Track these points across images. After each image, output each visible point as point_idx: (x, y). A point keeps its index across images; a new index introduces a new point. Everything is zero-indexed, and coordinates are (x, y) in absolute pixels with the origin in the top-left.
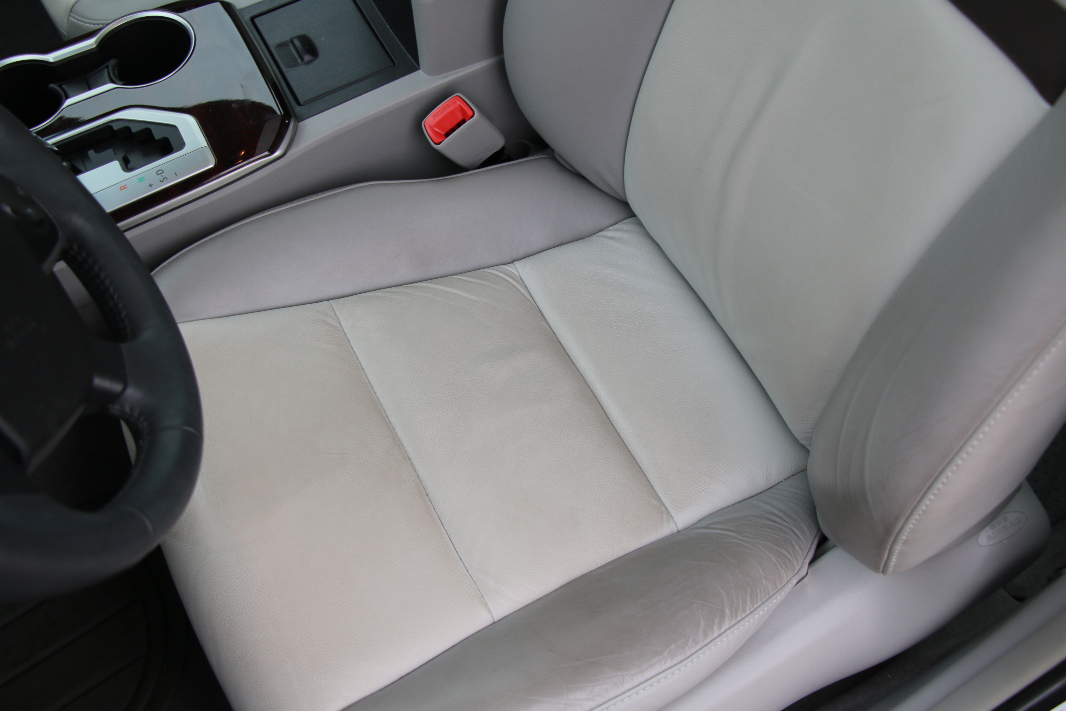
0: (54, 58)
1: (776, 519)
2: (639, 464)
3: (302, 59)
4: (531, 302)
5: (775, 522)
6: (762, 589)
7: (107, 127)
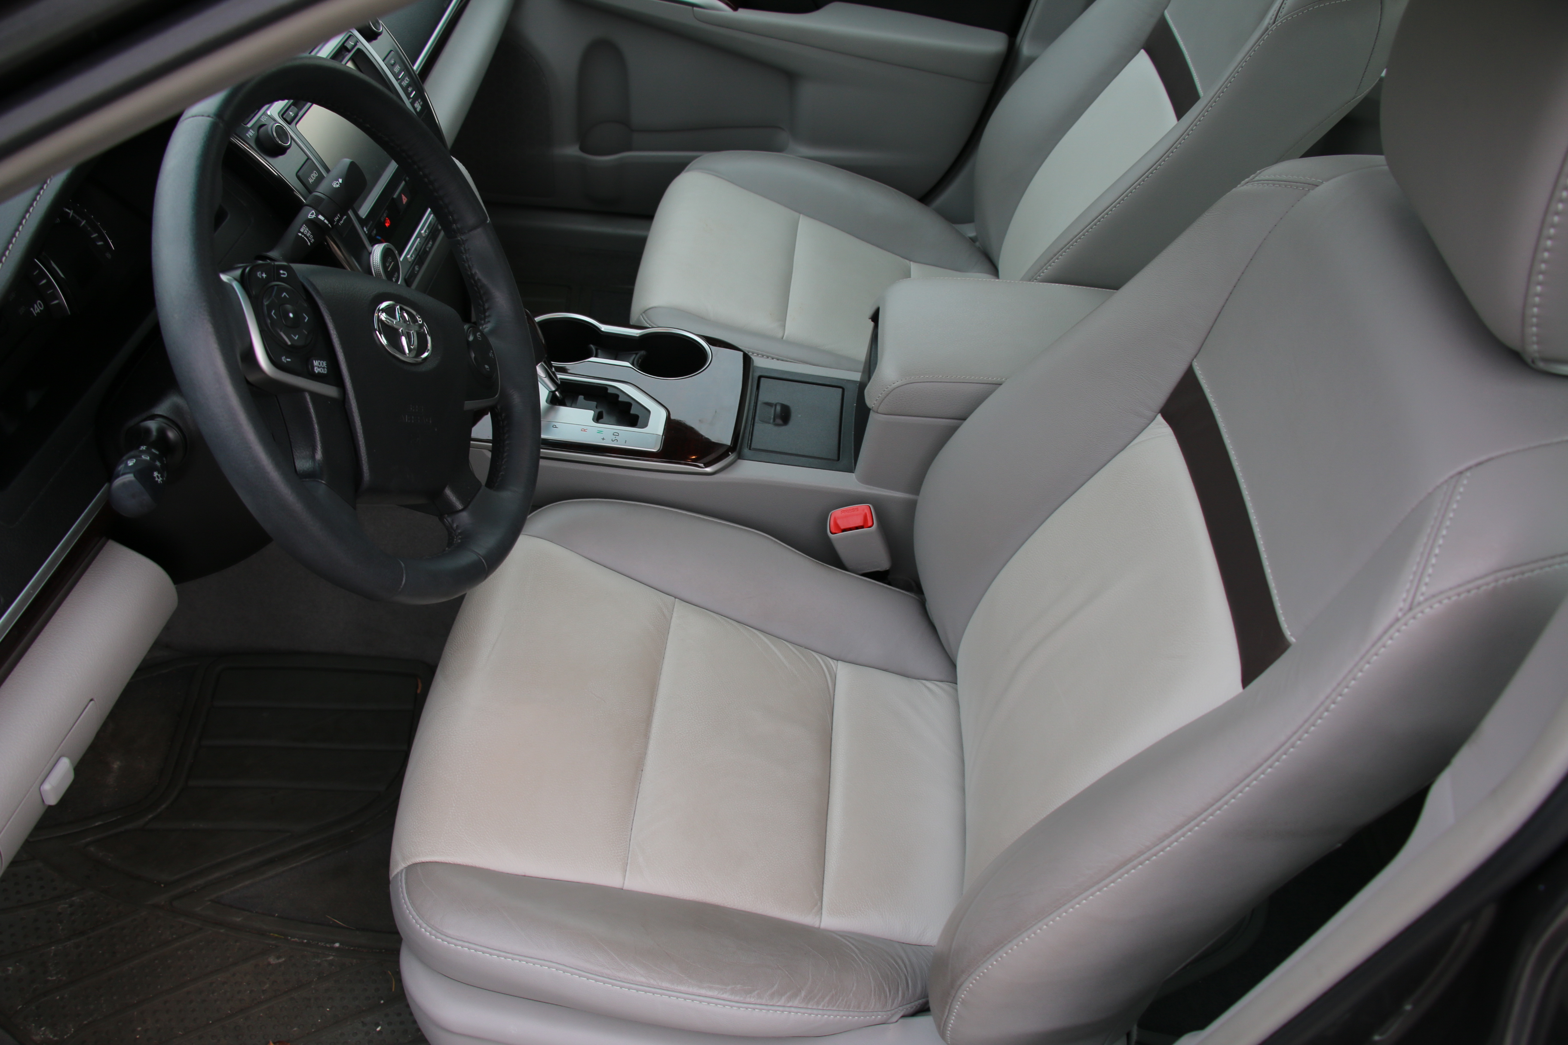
0: (605, 329)
1: (901, 963)
2: (826, 860)
3: (774, 420)
4: (830, 695)
5: (897, 963)
6: (845, 999)
7: (604, 388)
